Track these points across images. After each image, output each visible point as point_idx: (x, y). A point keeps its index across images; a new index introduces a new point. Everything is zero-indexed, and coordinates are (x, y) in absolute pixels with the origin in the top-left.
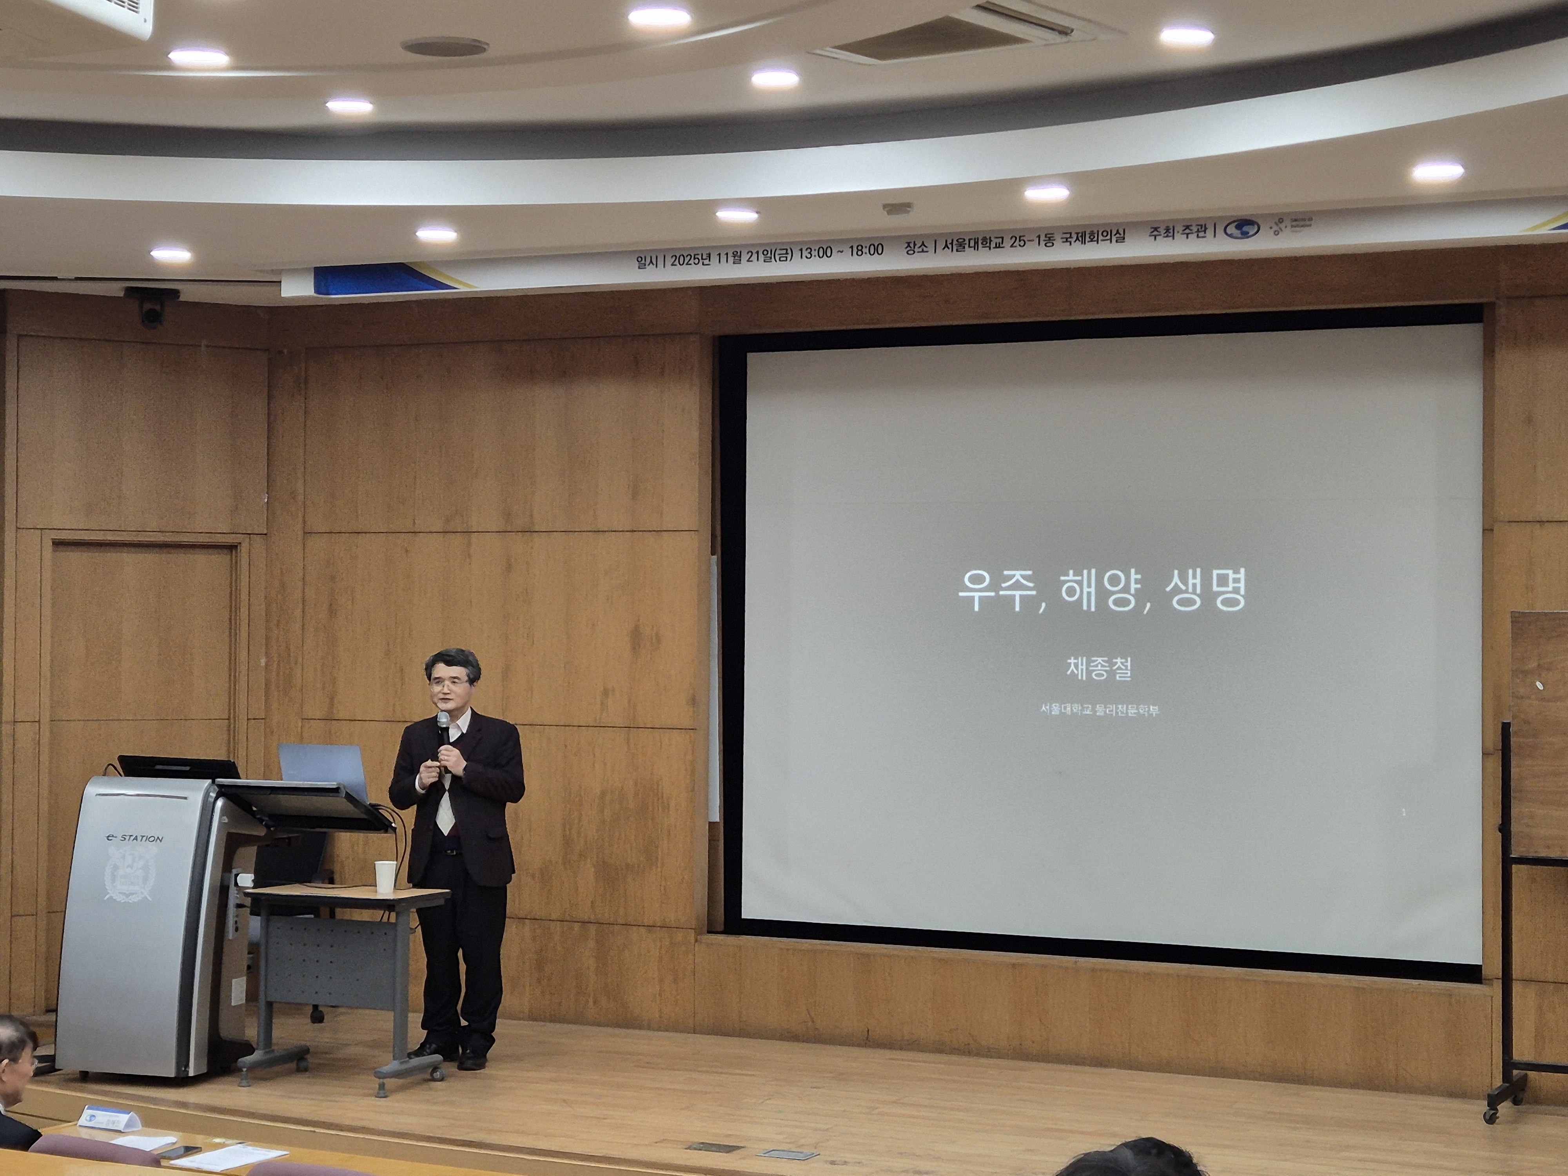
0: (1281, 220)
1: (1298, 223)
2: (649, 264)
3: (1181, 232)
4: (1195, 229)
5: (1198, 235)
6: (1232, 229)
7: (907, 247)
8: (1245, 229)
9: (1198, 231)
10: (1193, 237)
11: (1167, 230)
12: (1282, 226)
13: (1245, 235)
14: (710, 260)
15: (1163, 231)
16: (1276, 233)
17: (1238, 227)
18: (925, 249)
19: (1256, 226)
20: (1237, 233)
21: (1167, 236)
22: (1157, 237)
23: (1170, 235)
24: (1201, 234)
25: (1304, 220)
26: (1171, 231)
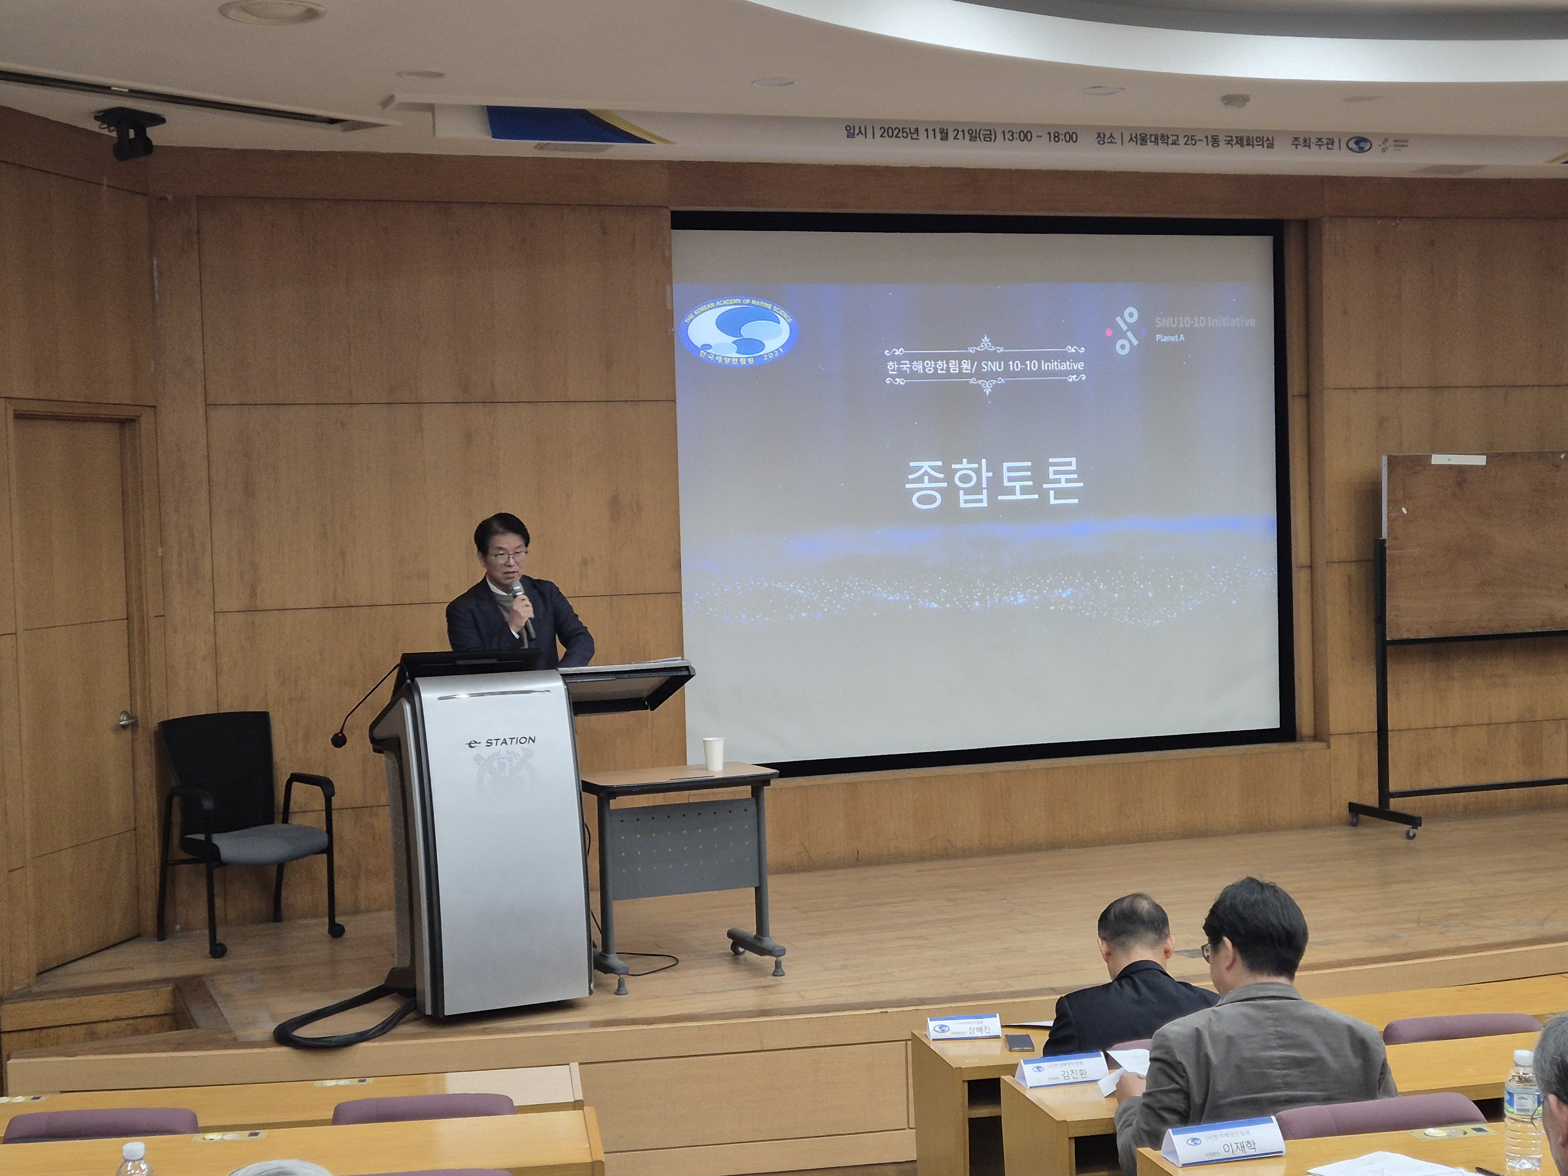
0: (1386, 140)
1: (1398, 143)
2: (858, 134)
3: (1315, 143)
4: (1325, 141)
5: (1327, 147)
6: (1352, 144)
7: (1097, 138)
8: (1362, 144)
9: (1327, 144)
10: (1324, 148)
11: (1305, 141)
12: (1387, 144)
13: (1362, 150)
14: (918, 135)
15: (1302, 142)
16: (1384, 150)
17: (1357, 143)
18: (1113, 141)
19: (1369, 144)
20: (1355, 147)
21: (1305, 146)
22: (1298, 146)
23: (1307, 145)
24: (1330, 146)
25: (1402, 141)
26: (1308, 142)
